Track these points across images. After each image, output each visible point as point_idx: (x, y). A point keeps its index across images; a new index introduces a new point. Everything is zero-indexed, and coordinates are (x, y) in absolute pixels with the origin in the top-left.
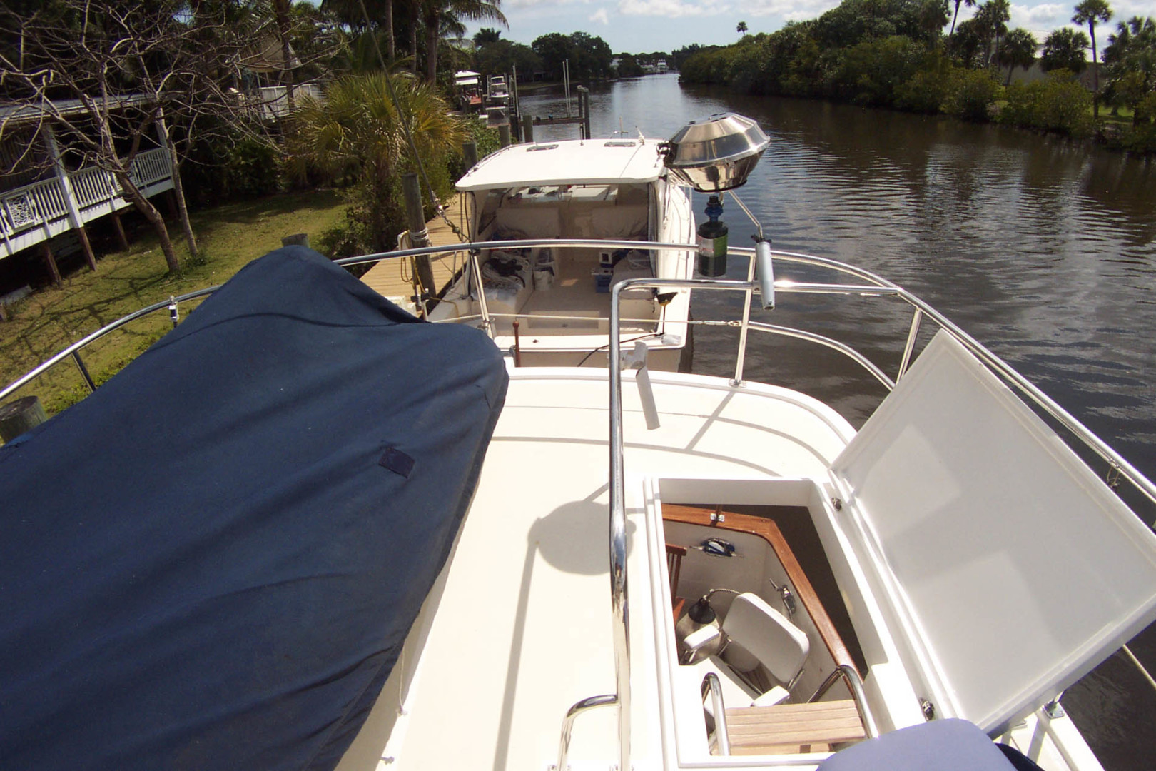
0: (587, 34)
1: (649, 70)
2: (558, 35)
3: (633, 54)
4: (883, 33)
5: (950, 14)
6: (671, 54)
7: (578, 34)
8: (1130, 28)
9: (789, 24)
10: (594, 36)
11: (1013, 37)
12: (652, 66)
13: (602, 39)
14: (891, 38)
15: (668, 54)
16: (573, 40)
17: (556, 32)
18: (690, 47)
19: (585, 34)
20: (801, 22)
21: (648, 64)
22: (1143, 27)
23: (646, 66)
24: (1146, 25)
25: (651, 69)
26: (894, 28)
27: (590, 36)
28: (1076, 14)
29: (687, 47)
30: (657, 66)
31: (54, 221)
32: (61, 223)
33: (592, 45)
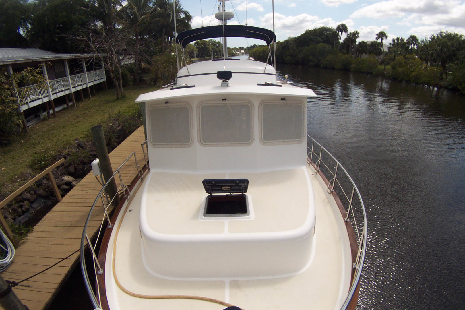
0: (215, 40)
1: (237, 54)
3: (231, 48)
4: (318, 43)
5: (339, 36)
6: (246, 48)
8: (396, 41)
9: (289, 38)
10: (217, 41)
11: (361, 44)
12: (239, 52)
13: (220, 42)
14: (321, 44)
15: (245, 48)
16: (209, 42)
18: (253, 45)
20: (293, 37)
21: (237, 52)
22: (400, 40)
23: (236, 53)
24: (401, 40)
25: (238, 53)
26: (322, 41)
28: (377, 37)
29: (252, 45)
30: (240, 52)
31: (84, 84)
32: (85, 85)
33: (216, 44)
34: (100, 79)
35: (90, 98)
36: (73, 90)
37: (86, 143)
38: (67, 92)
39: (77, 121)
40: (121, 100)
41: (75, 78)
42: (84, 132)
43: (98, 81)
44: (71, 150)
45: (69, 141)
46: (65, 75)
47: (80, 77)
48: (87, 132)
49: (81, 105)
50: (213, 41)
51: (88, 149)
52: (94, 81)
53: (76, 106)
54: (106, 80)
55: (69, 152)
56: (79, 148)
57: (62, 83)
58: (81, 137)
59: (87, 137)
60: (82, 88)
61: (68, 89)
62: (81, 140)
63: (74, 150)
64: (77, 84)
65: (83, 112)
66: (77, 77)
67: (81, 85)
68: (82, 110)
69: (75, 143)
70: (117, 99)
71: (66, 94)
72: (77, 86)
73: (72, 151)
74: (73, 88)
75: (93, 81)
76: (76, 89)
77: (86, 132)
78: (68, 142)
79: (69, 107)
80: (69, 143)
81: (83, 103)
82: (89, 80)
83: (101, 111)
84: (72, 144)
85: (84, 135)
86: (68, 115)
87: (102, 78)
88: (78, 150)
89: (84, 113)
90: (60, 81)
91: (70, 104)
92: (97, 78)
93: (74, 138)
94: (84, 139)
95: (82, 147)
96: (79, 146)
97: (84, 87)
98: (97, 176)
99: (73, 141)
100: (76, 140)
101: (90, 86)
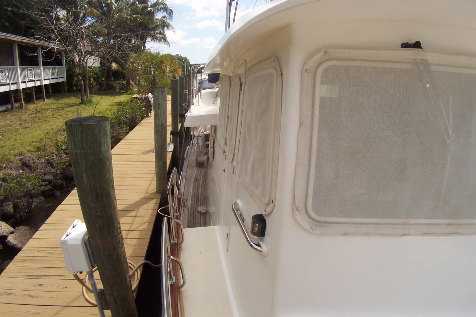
0: (181, 55)
2: (170, 54)
7: (178, 55)
10: (184, 56)
13: (187, 58)
17: (169, 53)
19: (180, 55)
27: (182, 56)
31: (37, 80)
32: (39, 82)
33: (183, 60)
34: (59, 78)
35: (44, 100)
36: (23, 86)
37: (37, 160)
38: (14, 87)
39: (24, 126)
40: (86, 104)
41: (26, 70)
42: (33, 142)
43: (57, 79)
44: (10, 172)
45: (7, 156)
46: (13, 64)
47: (33, 70)
48: (39, 142)
49: (31, 106)
50: (179, 56)
51: (39, 170)
52: (52, 79)
53: (24, 107)
54: (66, 81)
55: (5, 174)
56: (24, 168)
57: (7, 74)
58: (28, 151)
59: (38, 151)
60: (34, 86)
61: (15, 83)
62: (27, 155)
63: (14, 172)
64: (28, 79)
65: (34, 116)
66: (29, 69)
67: (34, 81)
68: (32, 113)
69: (18, 160)
70: (81, 103)
71: (12, 89)
72: (28, 82)
73: (10, 174)
74: (22, 82)
75: (49, 79)
76: (26, 85)
77: (37, 143)
78: (5, 158)
79: (14, 108)
80: (7, 159)
81: (35, 106)
82: (44, 77)
83: (59, 116)
84: (11, 162)
85: (34, 147)
86: (12, 118)
87: (62, 77)
88: (21, 171)
89: (36, 118)
90: (5, 70)
91: (17, 105)
92: (56, 76)
93: (16, 152)
94: (34, 153)
95: (28, 166)
96: (25, 165)
97: (38, 85)
98: (79, 274)
99: (15, 156)
100: (21, 155)
101: (45, 85)
